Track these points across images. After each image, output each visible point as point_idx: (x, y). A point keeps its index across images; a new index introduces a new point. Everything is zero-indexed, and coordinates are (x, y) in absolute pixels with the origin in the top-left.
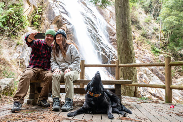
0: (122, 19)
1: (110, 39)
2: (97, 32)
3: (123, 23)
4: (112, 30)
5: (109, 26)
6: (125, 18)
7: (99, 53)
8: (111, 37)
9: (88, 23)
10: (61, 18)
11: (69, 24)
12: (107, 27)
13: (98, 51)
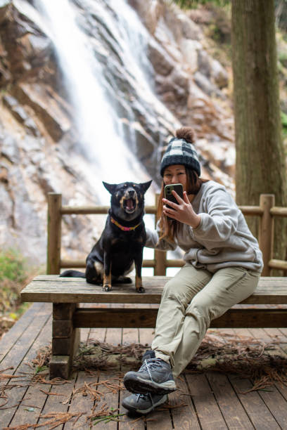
0: (256, 52)
1: (158, 84)
2: (122, 64)
3: (257, 68)
4: (162, 58)
5: (154, 44)
6: (264, 51)
7: (126, 127)
8: (160, 78)
9: (94, 32)
10: (12, 15)
11: (40, 33)
12: (150, 48)
13: (125, 121)
